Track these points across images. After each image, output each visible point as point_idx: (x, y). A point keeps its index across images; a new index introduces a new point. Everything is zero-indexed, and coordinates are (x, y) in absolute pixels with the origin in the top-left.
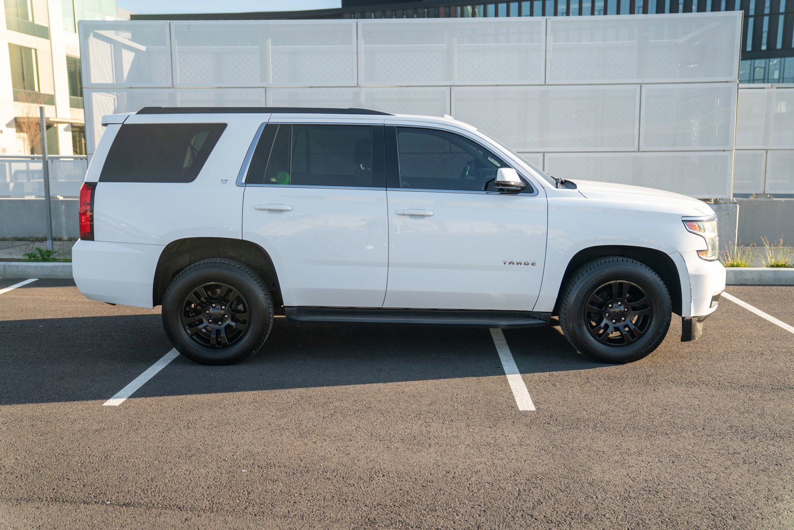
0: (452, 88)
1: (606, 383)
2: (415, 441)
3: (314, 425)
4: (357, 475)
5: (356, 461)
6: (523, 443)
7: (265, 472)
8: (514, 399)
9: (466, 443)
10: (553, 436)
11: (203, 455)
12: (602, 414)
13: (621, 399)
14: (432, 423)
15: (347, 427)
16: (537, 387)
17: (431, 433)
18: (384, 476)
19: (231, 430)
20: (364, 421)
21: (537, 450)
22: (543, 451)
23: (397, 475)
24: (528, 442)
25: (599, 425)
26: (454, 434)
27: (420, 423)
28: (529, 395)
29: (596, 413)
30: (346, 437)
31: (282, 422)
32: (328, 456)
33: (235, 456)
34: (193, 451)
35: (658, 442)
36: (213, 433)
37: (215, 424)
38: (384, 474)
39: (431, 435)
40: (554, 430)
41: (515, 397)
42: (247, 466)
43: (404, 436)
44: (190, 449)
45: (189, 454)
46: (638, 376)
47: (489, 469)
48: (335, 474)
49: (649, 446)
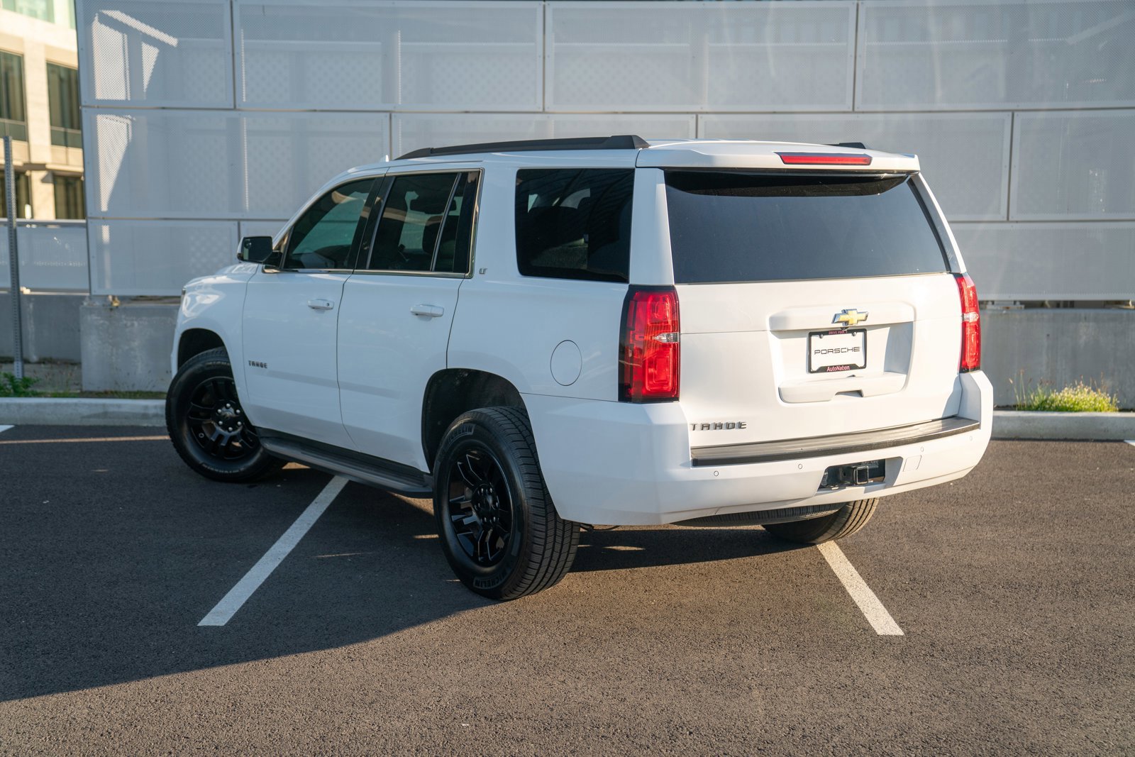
0: (699, 116)
1: (1008, 594)
2: (724, 681)
3: (553, 655)
4: (648, 731)
5: (639, 711)
6: (899, 686)
7: (500, 726)
8: (864, 617)
9: (808, 684)
10: (944, 675)
11: (392, 701)
12: (1017, 642)
13: (1040, 620)
14: (743, 654)
15: (609, 659)
16: (896, 599)
17: (747, 668)
18: (691, 733)
19: (421, 663)
20: (632, 649)
21: (925, 696)
22: (936, 699)
23: (711, 732)
24: (906, 684)
25: (1015, 660)
26: (783, 670)
27: (723, 652)
28: (887, 612)
29: (1006, 641)
30: (611, 674)
31: (501, 649)
32: (592, 702)
33: (442, 703)
34: (372, 696)
35: (1123, 689)
36: (394, 668)
37: (392, 653)
38: (691, 730)
39: (746, 671)
40: (944, 665)
41: (865, 614)
42: (467, 718)
43: (704, 674)
44: (366, 692)
45: (368, 700)
46: (1058, 584)
47: (857, 724)
48: (612, 729)
49: (1109, 694)
